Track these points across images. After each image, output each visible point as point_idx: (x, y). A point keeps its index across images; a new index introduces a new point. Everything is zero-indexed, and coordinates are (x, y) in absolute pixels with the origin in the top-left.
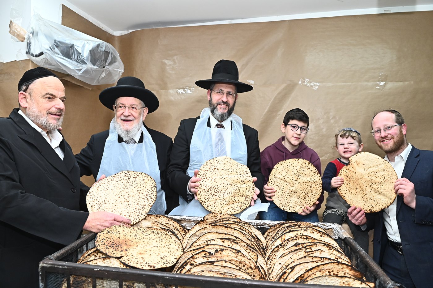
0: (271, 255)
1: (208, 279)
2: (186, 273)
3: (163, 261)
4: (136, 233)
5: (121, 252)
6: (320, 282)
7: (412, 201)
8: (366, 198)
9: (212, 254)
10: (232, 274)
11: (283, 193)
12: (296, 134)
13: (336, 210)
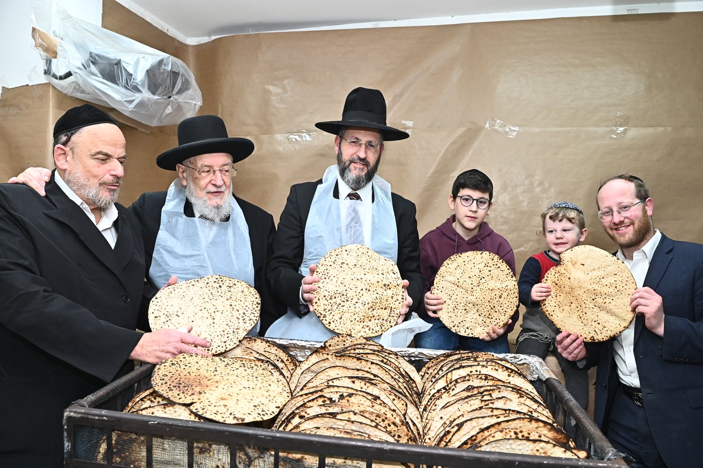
0: (429, 404)
1: (326, 440)
2: (293, 431)
3: (257, 411)
4: (217, 367)
5: (192, 396)
6: (501, 448)
7: (658, 325)
8: (586, 319)
9: (335, 401)
10: (364, 433)
11: (456, 305)
12: (470, 211)
13: (538, 334)
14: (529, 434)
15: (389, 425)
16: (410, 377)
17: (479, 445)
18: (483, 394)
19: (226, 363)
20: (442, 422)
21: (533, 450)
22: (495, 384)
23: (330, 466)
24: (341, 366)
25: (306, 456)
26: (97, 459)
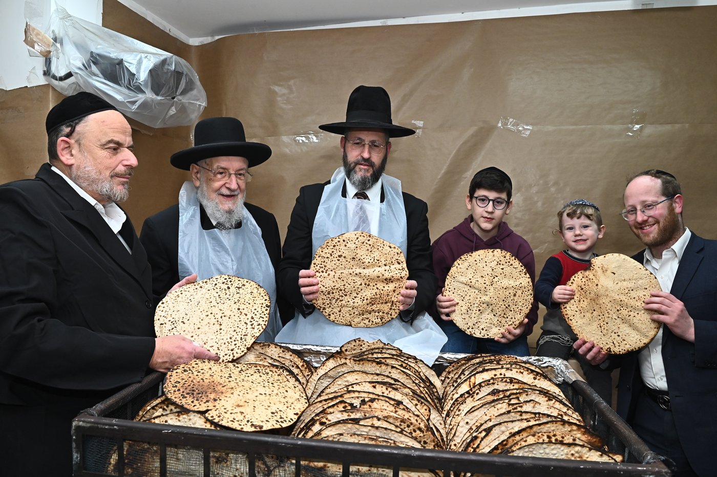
0: (452, 409)
1: (351, 447)
2: (314, 438)
3: (275, 418)
4: (231, 373)
5: (207, 403)
6: (534, 452)
7: (688, 329)
9: (356, 407)
10: (390, 439)
11: (469, 306)
12: (486, 212)
13: (559, 337)
14: (563, 438)
15: (415, 431)
16: (430, 382)
17: (510, 450)
18: (510, 398)
19: (240, 369)
20: (468, 427)
21: (567, 454)
22: (521, 387)
23: (354, 475)
24: (359, 371)
25: (329, 465)
26: (107, 470)
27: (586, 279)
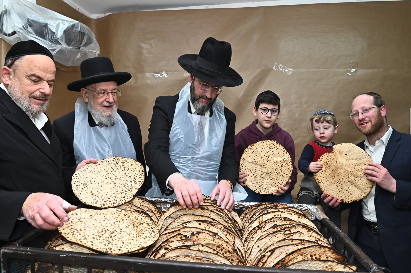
0: (248, 237)
1: (184, 265)
2: (161, 259)
6: (302, 266)
9: (188, 237)
10: (209, 259)
11: (256, 176)
12: (267, 117)
13: (311, 191)
14: (320, 256)
15: (226, 253)
16: (234, 220)
17: (287, 265)
18: (285, 230)
20: (259, 249)
21: (323, 267)
22: (291, 223)
24: (191, 214)
27: (330, 158)
